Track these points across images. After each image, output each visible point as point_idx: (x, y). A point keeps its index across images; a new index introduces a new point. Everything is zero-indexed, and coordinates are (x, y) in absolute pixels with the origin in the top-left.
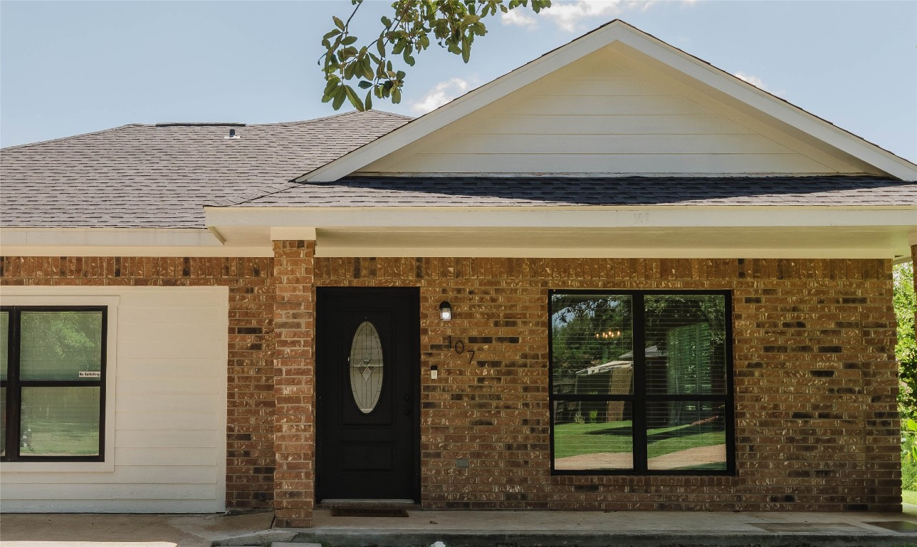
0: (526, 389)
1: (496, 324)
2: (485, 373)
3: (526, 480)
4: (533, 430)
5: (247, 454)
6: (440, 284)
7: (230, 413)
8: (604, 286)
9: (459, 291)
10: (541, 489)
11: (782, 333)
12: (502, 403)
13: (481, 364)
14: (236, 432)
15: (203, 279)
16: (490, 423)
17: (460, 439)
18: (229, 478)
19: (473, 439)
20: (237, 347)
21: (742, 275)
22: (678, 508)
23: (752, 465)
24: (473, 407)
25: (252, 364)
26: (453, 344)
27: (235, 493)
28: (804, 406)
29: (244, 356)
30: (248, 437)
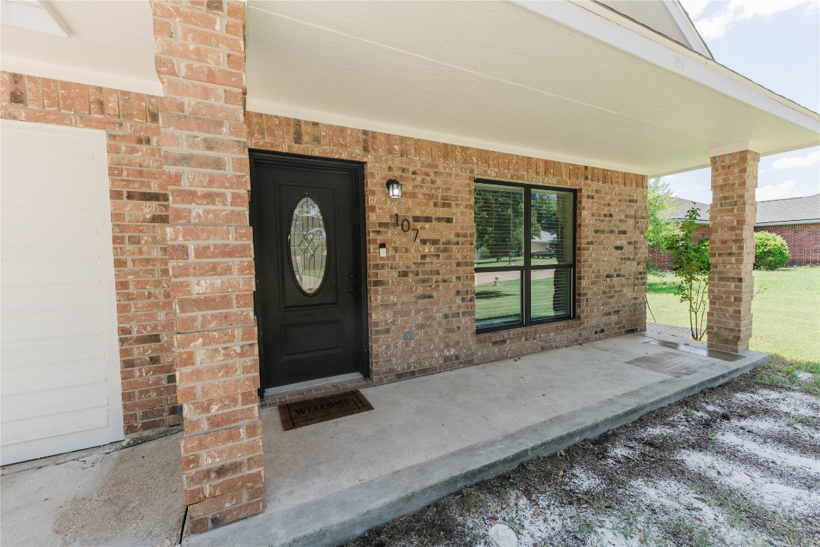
0: (458, 264)
1: (435, 204)
2: (427, 250)
3: (458, 343)
4: (463, 300)
5: (154, 360)
6: (386, 161)
7: (122, 309)
8: (512, 178)
9: (404, 170)
10: (469, 349)
11: (603, 221)
12: (440, 278)
13: (424, 242)
14: (135, 334)
15: (55, 113)
16: (431, 297)
17: (407, 313)
18: (126, 396)
19: (417, 312)
20: (128, 218)
21: (586, 178)
22: (551, 348)
23: (587, 311)
24: (417, 282)
25: (155, 241)
26: (400, 223)
27: (139, 413)
28: (610, 270)
29: (141, 231)
30: (156, 338)
